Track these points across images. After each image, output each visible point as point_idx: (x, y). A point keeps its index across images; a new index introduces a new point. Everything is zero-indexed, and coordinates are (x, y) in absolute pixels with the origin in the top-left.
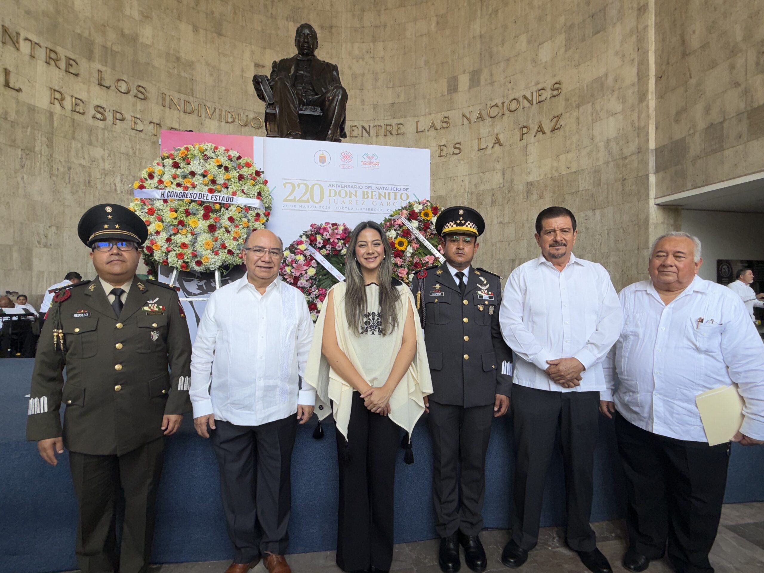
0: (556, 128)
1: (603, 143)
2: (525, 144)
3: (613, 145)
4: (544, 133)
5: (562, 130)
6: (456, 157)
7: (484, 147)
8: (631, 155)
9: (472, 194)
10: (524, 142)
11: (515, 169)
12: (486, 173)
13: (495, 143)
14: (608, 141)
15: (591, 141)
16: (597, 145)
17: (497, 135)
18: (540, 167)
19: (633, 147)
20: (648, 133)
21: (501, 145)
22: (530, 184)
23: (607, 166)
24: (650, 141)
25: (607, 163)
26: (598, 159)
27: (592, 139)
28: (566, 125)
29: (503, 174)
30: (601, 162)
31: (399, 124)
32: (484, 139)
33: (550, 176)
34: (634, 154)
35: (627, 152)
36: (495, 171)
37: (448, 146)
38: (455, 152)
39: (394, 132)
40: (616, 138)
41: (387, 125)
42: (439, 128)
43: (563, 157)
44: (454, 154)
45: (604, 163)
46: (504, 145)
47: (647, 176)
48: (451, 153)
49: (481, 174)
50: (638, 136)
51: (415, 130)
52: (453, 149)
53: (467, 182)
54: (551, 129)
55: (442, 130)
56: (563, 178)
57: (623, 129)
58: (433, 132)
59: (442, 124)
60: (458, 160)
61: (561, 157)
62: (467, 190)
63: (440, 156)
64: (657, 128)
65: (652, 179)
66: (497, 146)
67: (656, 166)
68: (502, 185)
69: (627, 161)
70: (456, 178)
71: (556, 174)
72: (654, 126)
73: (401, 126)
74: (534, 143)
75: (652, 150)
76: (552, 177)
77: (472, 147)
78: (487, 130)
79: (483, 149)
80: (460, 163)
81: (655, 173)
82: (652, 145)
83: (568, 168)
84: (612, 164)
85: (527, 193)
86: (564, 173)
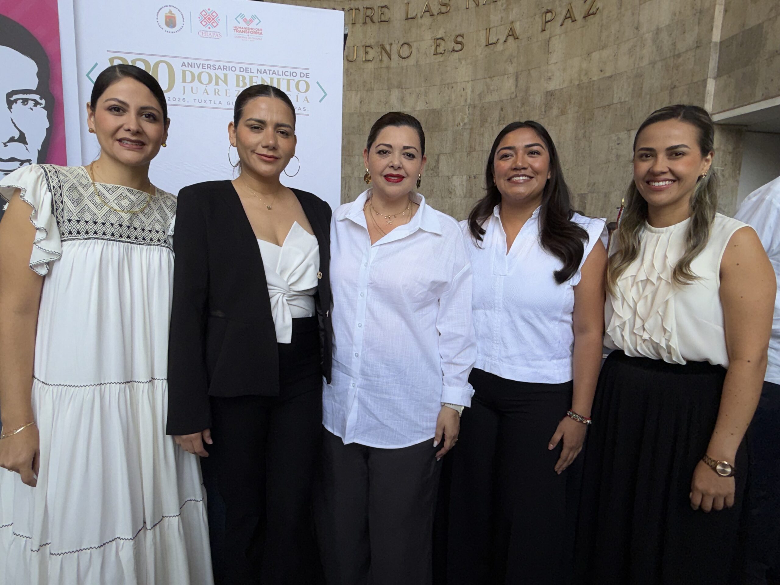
0: (591, 12)
1: (651, 33)
2: (548, 36)
3: (664, 36)
4: (574, 21)
5: (598, 16)
6: (456, 55)
7: (494, 40)
8: (687, 51)
9: (475, 107)
10: (547, 33)
11: (532, 71)
12: (494, 78)
13: (509, 36)
14: (658, 31)
15: (635, 31)
16: (642, 38)
17: (512, 22)
18: (564, 70)
19: (690, 39)
20: (712, 18)
21: (516, 38)
22: (550, 94)
23: (653, 67)
24: (714, 29)
25: (653, 63)
26: (641, 58)
27: (637, 28)
28: (604, 8)
29: (517, 80)
30: (645, 62)
31: (382, 7)
32: (494, 29)
33: (577, 83)
34: (691, 49)
35: (681, 47)
36: (506, 76)
37: (446, 40)
38: (456, 49)
39: (376, 19)
40: (669, 25)
41: (367, 8)
42: (435, 13)
43: (595, 55)
44: (454, 51)
45: (649, 64)
46: (520, 37)
47: (705, 81)
48: (451, 50)
49: (488, 80)
50: (699, 23)
51: (404, 16)
52: (453, 44)
53: (469, 91)
54: (583, 15)
55: (440, 17)
56: (593, 84)
57: (680, 12)
58: (427, 20)
59: (440, 6)
60: (460, 60)
61: (594, 54)
62: (469, 101)
63: (436, 54)
64: (726, 11)
65: (711, 85)
66: (511, 39)
67: (718, 68)
68: (513, 96)
69: (680, 60)
70: (454, 85)
71: (585, 80)
72: (723, 7)
73: (386, 10)
74: (560, 35)
75: (716, 43)
76: (578, 85)
77: (477, 41)
78: (500, 17)
79: (492, 44)
80: (461, 63)
81: (715, 78)
82: (716, 36)
83: (601, 71)
84: (659, 65)
85: (546, 107)
86: (595, 78)
